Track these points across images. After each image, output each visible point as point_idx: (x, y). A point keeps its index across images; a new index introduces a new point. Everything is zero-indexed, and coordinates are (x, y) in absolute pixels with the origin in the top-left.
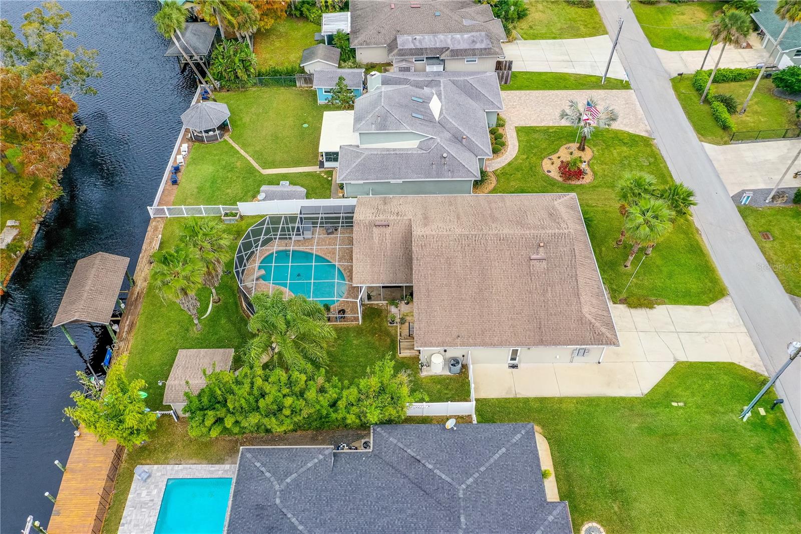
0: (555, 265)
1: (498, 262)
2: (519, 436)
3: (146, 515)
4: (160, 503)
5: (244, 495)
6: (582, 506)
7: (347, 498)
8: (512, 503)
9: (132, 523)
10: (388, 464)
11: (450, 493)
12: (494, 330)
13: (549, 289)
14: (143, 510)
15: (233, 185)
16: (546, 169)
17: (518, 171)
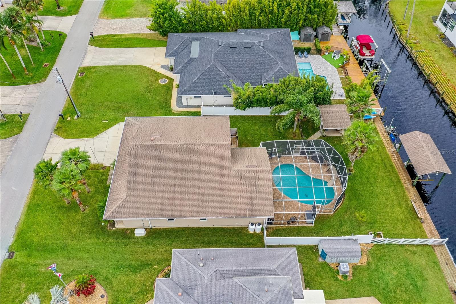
0: (147, 135)
15: (395, 281)
16: (104, 300)
17: (131, 297)
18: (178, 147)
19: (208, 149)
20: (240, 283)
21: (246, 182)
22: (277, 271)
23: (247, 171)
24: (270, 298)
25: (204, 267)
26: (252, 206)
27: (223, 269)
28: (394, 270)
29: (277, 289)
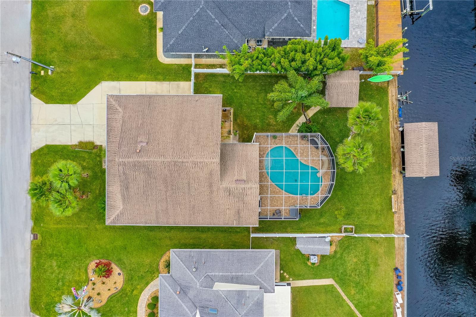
0: (133, 139)
1: (167, 141)
2: (171, 43)
3: (355, 22)
4: (350, 28)
5: (306, 11)
6: (147, 22)
7: (257, 6)
8: (179, 5)
9: (361, 18)
10: (238, 29)
11: (208, 5)
12: (176, 103)
13: (139, 125)
14: (357, 24)
15: (353, 267)
16: (121, 277)
17: (142, 275)
18: (165, 163)
19: (196, 166)
20: (223, 296)
21: (234, 197)
22: (256, 276)
23: (235, 188)
24: (245, 312)
25: (196, 272)
26: (239, 217)
27: (211, 274)
28: (355, 258)
29: (252, 302)
